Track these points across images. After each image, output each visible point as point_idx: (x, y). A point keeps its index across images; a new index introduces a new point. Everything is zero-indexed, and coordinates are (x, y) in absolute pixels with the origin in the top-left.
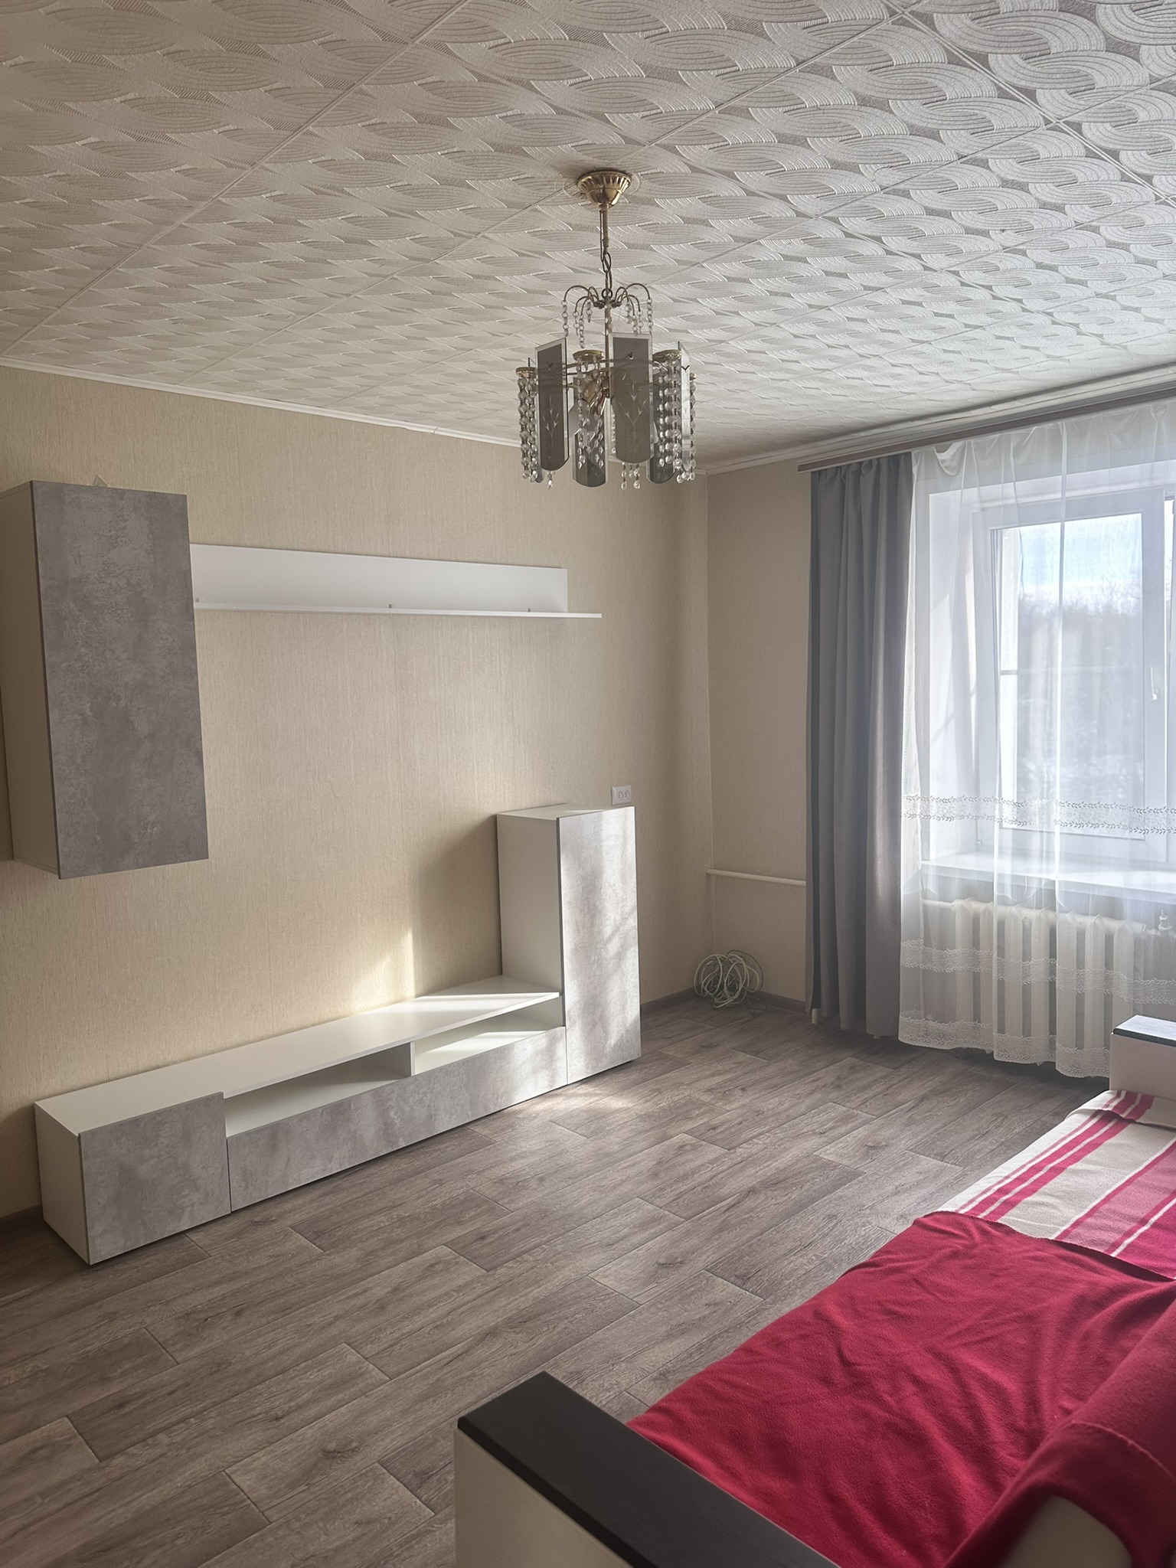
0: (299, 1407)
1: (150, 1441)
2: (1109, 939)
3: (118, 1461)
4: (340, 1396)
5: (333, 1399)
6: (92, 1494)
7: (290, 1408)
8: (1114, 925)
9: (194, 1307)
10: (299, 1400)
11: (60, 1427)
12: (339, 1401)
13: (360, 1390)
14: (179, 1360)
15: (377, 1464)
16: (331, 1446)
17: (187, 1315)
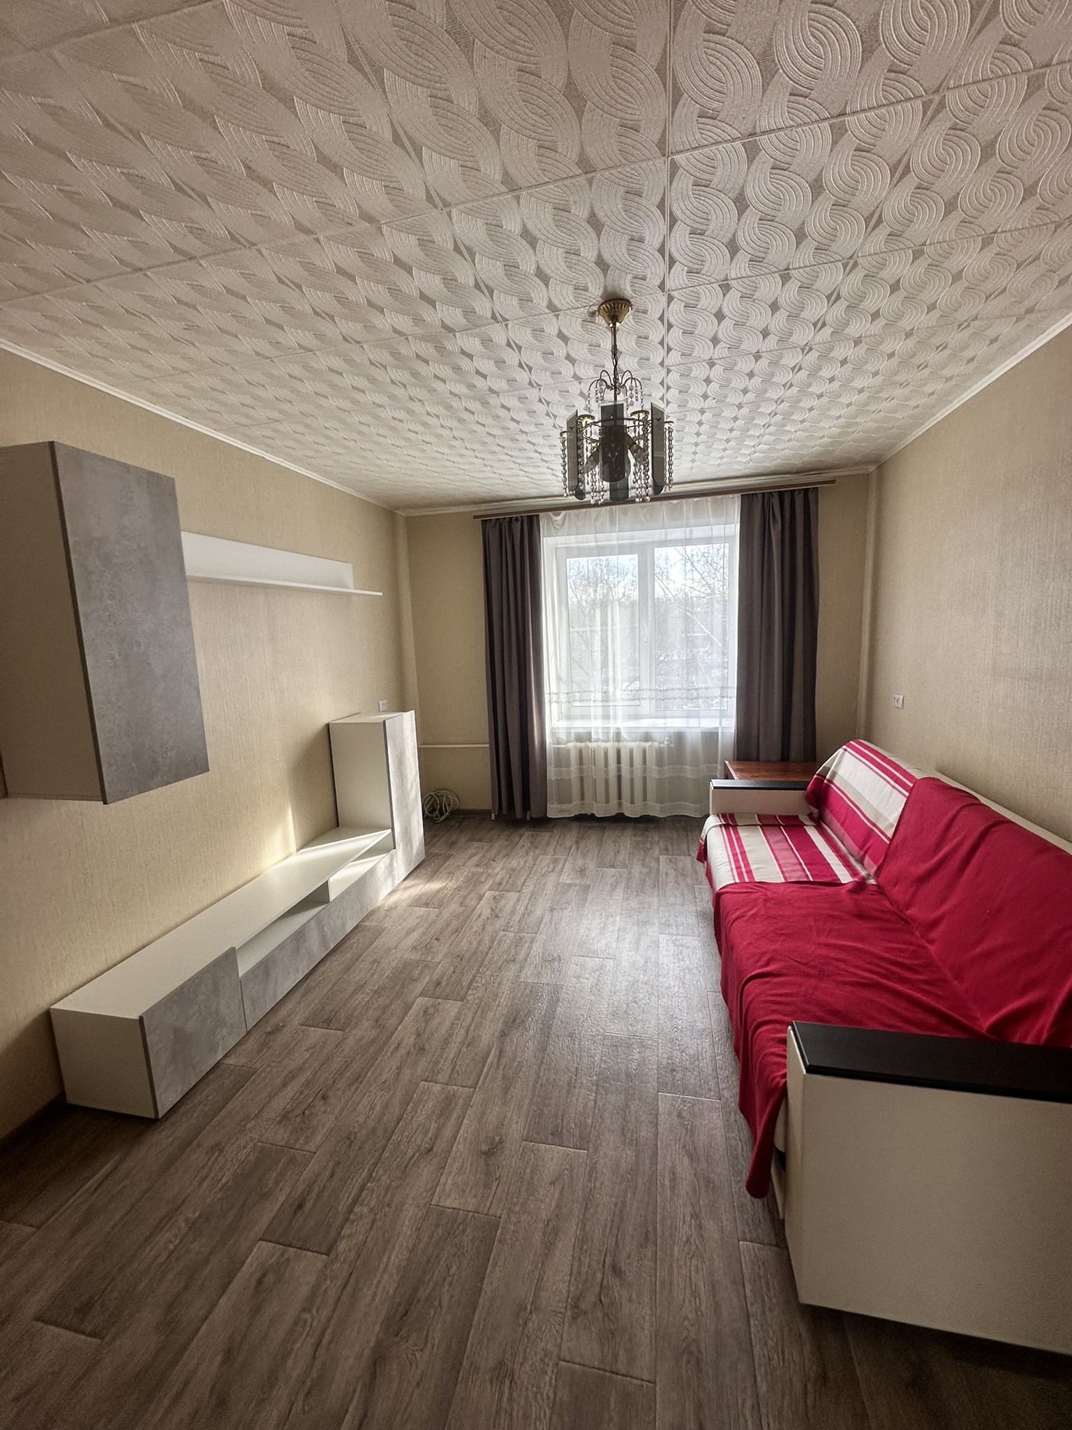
0: (436, 1136)
1: (352, 1217)
2: (644, 751)
3: (342, 1246)
4: (455, 1115)
5: (453, 1120)
6: (347, 1282)
7: (431, 1139)
8: (647, 745)
9: (284, 1109)
10: (431, 1130)
11: (263, 1252)
12: (458, 1118)
13: (464, 1105)
14: (313, 1149)
15: (523, 1143)
16: (484, 1148)
17: (285, 1116)
